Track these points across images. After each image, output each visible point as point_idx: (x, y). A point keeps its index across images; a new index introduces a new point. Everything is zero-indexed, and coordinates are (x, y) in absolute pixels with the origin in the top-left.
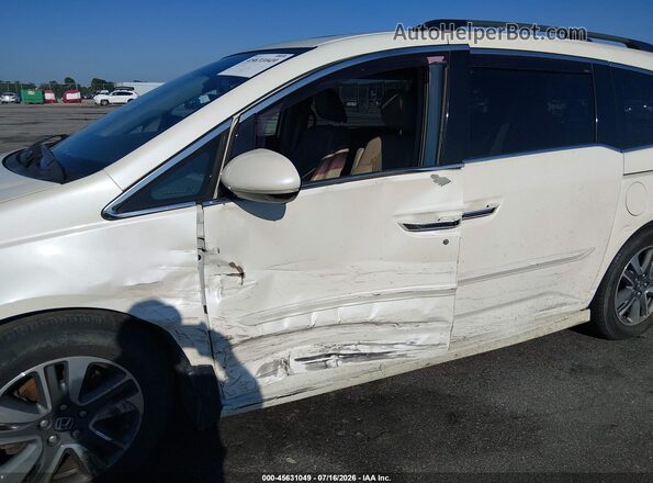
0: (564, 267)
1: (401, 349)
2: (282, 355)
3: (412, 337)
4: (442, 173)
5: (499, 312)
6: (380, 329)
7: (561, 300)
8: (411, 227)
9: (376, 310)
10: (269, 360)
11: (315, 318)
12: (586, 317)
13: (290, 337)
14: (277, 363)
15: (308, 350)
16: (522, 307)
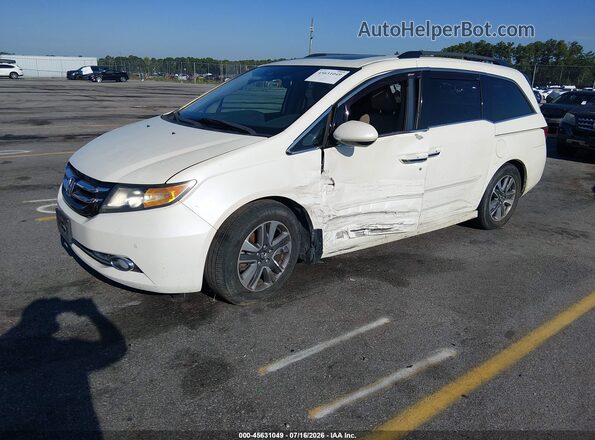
0: (467, 185)
1: (396, 227)
2: (344, 228)
3: (401, 220)
4: (420, 133)
5: (437, 210)
6: (387, 216)
7: (464, 204)
8: (405, 161)
9: (387, 206)
10: (339, 231)
11: (361, 209)
12: (475, 215)
13: (349, 219)
14: (343, 232)
15: (355, 226)
16: (447, 207)
